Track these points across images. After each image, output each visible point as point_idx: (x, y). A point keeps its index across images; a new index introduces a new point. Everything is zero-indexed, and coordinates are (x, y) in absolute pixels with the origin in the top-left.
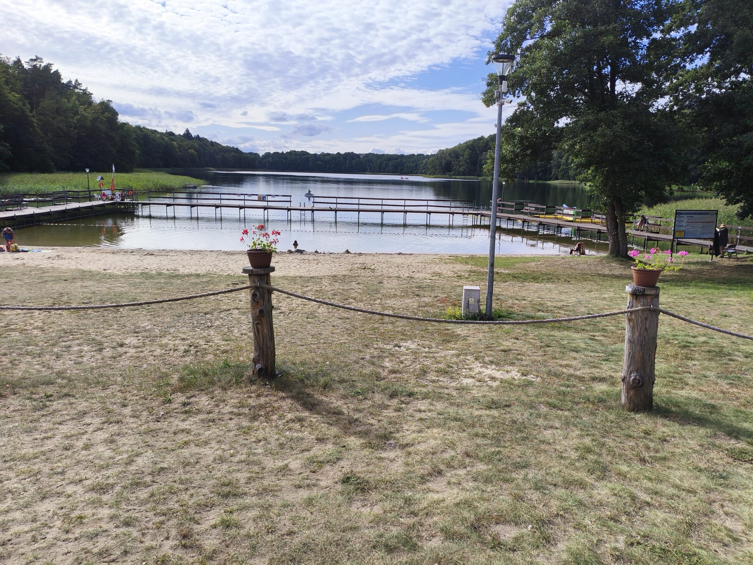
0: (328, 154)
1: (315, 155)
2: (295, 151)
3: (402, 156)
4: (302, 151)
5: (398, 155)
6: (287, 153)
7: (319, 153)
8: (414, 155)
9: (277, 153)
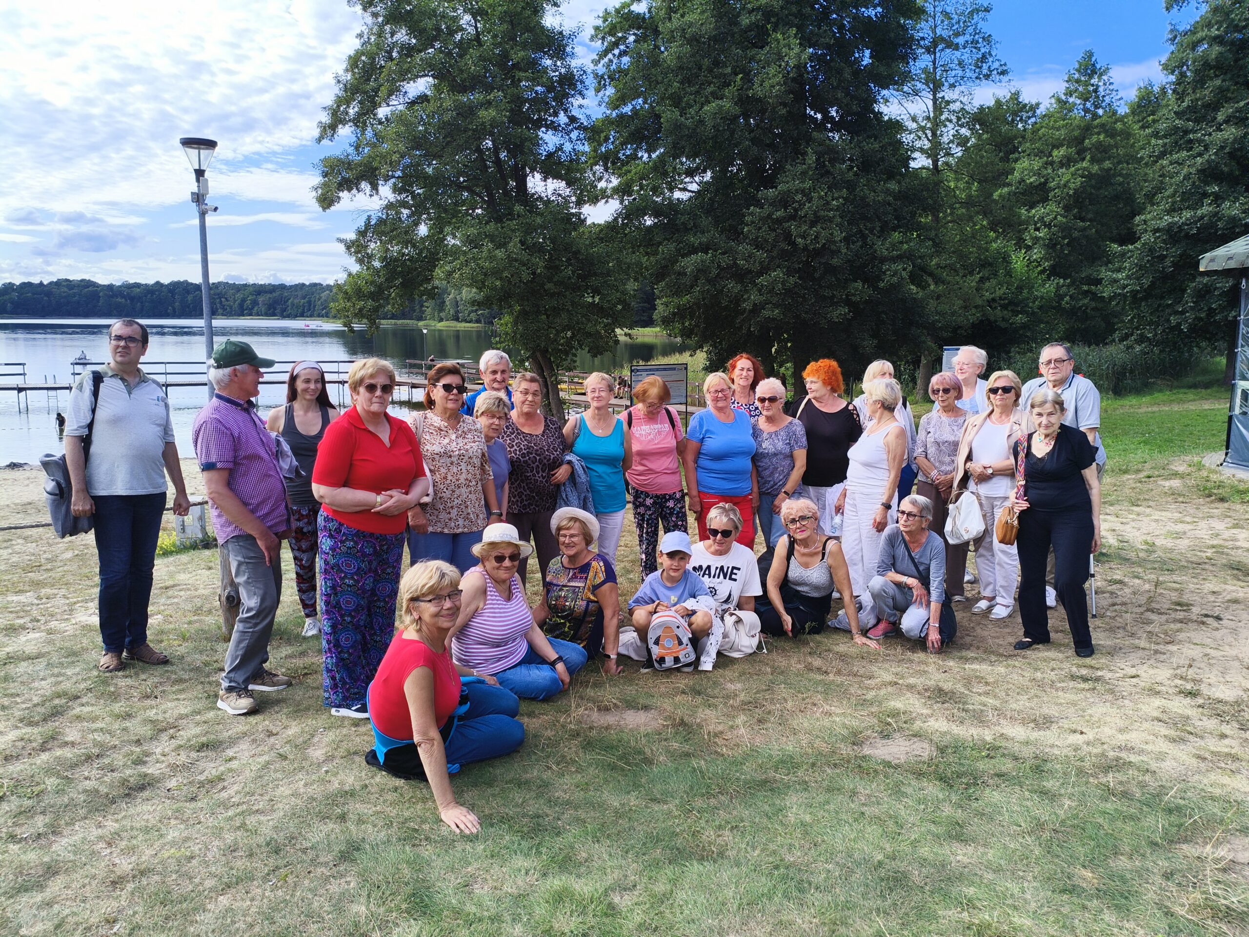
0: (137, 285)
1: (110, 287)
2: (67, 280)
3: (282, 287)
4: (82, 280)
5: (274, 286)
6: (51, 283)
7: (118, 284)
8: (303, 285)
9: (29, 284)
